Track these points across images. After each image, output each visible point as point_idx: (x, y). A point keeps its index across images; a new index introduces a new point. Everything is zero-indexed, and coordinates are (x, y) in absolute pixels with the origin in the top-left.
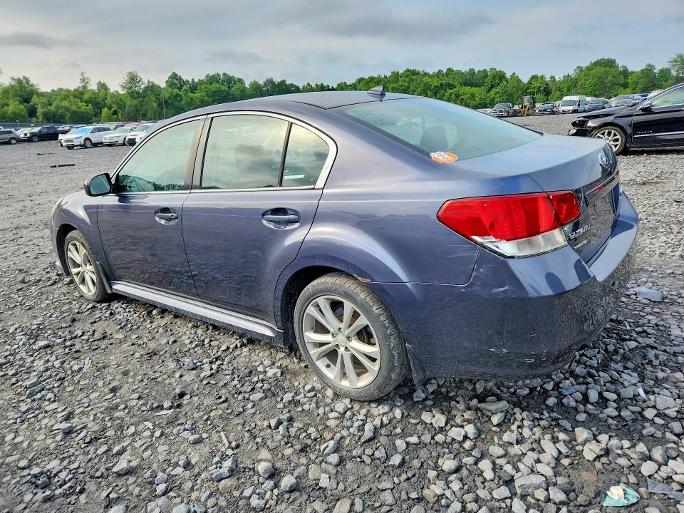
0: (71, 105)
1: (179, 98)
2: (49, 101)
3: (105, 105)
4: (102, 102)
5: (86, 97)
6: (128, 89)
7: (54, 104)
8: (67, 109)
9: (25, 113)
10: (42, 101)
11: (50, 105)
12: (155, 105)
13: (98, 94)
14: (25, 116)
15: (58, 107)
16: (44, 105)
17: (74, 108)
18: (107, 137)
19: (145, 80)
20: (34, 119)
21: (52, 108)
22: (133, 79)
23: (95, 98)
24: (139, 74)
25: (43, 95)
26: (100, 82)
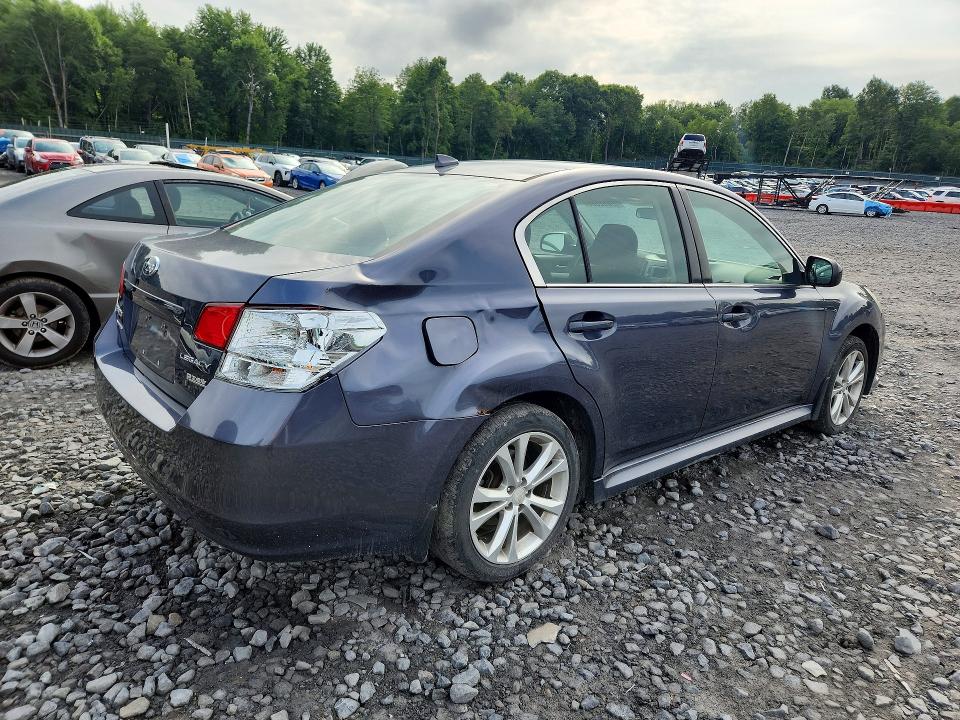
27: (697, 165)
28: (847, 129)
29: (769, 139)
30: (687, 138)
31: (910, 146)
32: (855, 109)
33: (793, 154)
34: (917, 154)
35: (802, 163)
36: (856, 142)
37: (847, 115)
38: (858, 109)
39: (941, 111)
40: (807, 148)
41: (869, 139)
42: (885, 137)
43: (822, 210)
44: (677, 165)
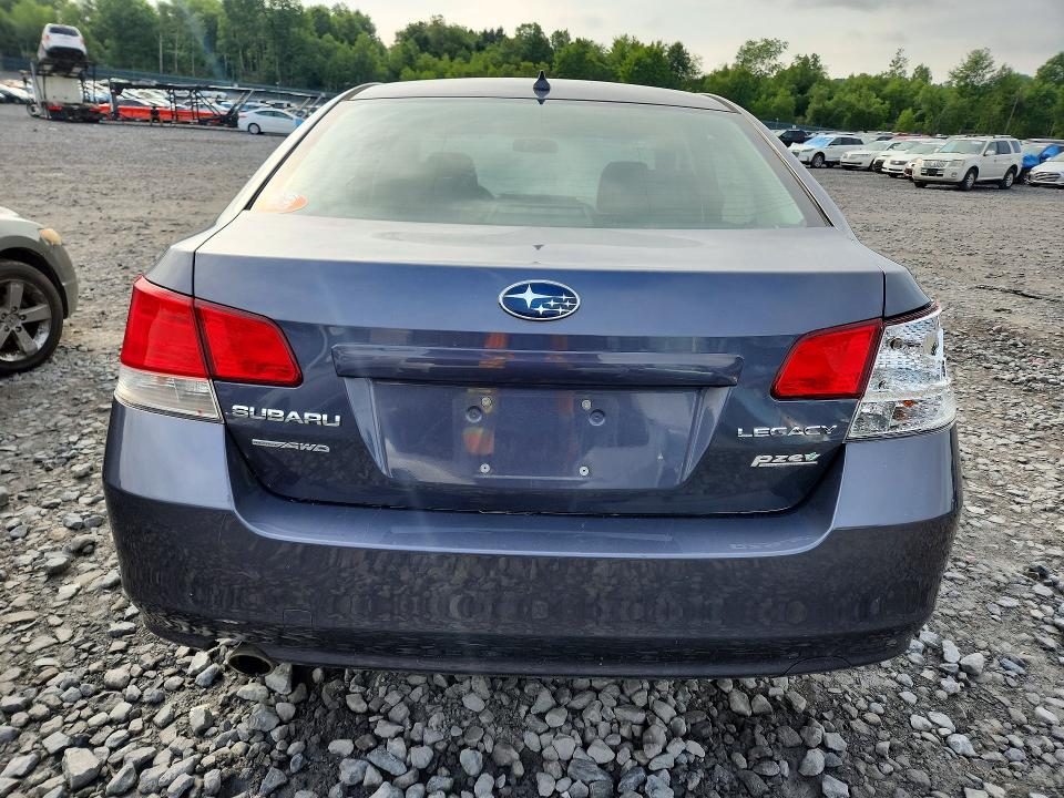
0: (859, 101)
1: (1049, 101)
2: (831, 92)
3: (912, 105)
4: (908, 99)
5: (887, 90)
6: (961, 79)
7: (835, 98)
8: (851, 107)
9: (792, 109)
10: (822, 92)
11: (830, 99)
12: (997, 109)
13: (909, 84)
14: (789, 113)
15: (837, 104)
16: (822, 98)
17: (861, 105)
18: (849, 154)
19: (997, 66)
20: (801, 118)
21: (829, 104)
22: (978, 62)
23: (901, 92)
24: (991, 54)
25: (827, 83)
26: (921, 67)
27: (77, 70)
28: (220, 33)
29: (133, 38)
30: (54, 31)
31: (290, 58)
32: (222, 10)
33: (169, 60)
34: (298, 67)
35: (182, 71)
36: (234, 49)
37: (216, 16)
38: (227, 11)
39: (307, 21)
40: (182, 54)
41: (246, 46)
42: (262, 47)
43: (254, 129)
44: (48, 68)
